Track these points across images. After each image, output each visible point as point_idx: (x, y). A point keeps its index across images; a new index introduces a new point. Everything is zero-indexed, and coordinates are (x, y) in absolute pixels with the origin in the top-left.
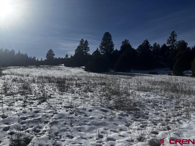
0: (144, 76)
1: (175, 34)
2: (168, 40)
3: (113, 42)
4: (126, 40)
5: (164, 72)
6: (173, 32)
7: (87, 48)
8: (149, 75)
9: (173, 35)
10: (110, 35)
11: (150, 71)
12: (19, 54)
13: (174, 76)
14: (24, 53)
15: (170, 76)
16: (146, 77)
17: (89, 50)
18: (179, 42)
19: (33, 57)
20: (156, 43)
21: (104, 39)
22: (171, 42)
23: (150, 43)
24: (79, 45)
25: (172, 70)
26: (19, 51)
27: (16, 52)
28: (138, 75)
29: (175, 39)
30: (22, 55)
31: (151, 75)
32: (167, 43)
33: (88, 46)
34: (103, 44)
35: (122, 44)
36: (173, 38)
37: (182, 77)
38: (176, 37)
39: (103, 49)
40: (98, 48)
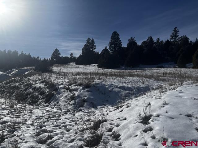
0: (153, 69)
1: (178, 30)
2: (171, 36)
3: (121, 40)
4: (132, 38)
5: (169, 65)
6: (176, 28)
7: (94, 46)
8: (157, 69)
9: (176, 31)
10: (118, 34)
11: (158, 65)
12: (22, 54)
13: (178, 69)
14: (27, 54)
15: (175, 69)
16: (155, 70)
17: (95, 48)
18: (181, 37)
19: (36, 58)
20: (158, 39)
21: (112, 38)
22: (174, 38)
23: (154, 40)
24: (86, 44)
25: (177, 64)
26: (22, 52)
27: (20, 53)
28: (147, 69)
29: (178, 35)
30: (25, 55)
31: (159, 68)
32: (170, 39)
33: (94, 45)
34: (112, 43)
35: (129, 42)
36: (176, 34)
37: (185, 69)
38: (178, 33)
39: (112, 47)
40: (106, 47)
